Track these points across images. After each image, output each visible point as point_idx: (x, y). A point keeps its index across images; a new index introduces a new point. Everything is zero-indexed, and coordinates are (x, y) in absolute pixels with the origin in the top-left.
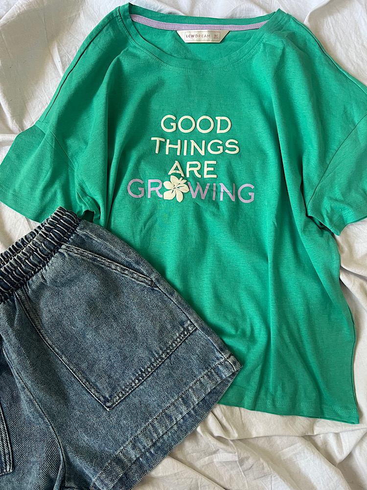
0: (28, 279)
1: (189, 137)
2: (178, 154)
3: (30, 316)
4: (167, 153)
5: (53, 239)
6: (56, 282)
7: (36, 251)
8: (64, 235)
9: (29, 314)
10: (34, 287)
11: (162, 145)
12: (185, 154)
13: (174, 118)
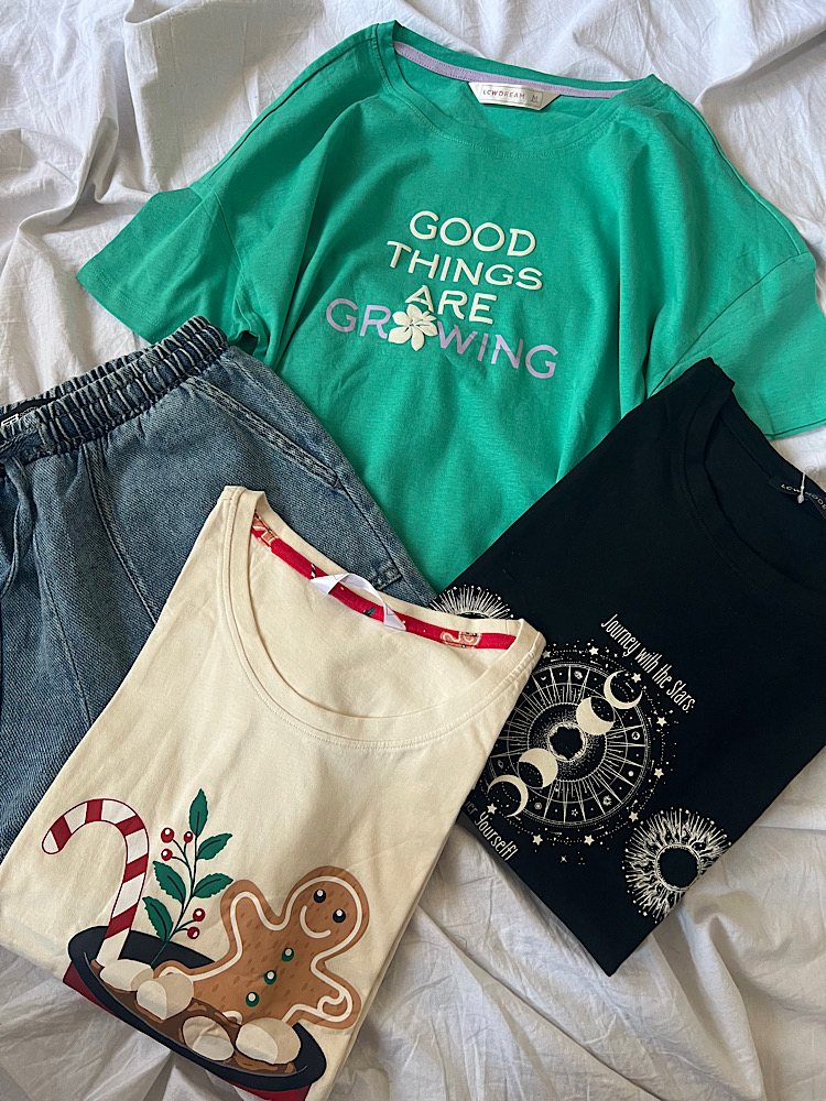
0: (111, 428)
1: (457, 253)
2: (431, 276)
3: (98, 495)
4: (411, 270)
5: (175, 364)
6: (162, 439)
7: (141, 379)
8: (195, 362)
9: (97, 491)
10: (120, 443)
11: (405, 257)
12: (443, 278)
13: (435, 218)
